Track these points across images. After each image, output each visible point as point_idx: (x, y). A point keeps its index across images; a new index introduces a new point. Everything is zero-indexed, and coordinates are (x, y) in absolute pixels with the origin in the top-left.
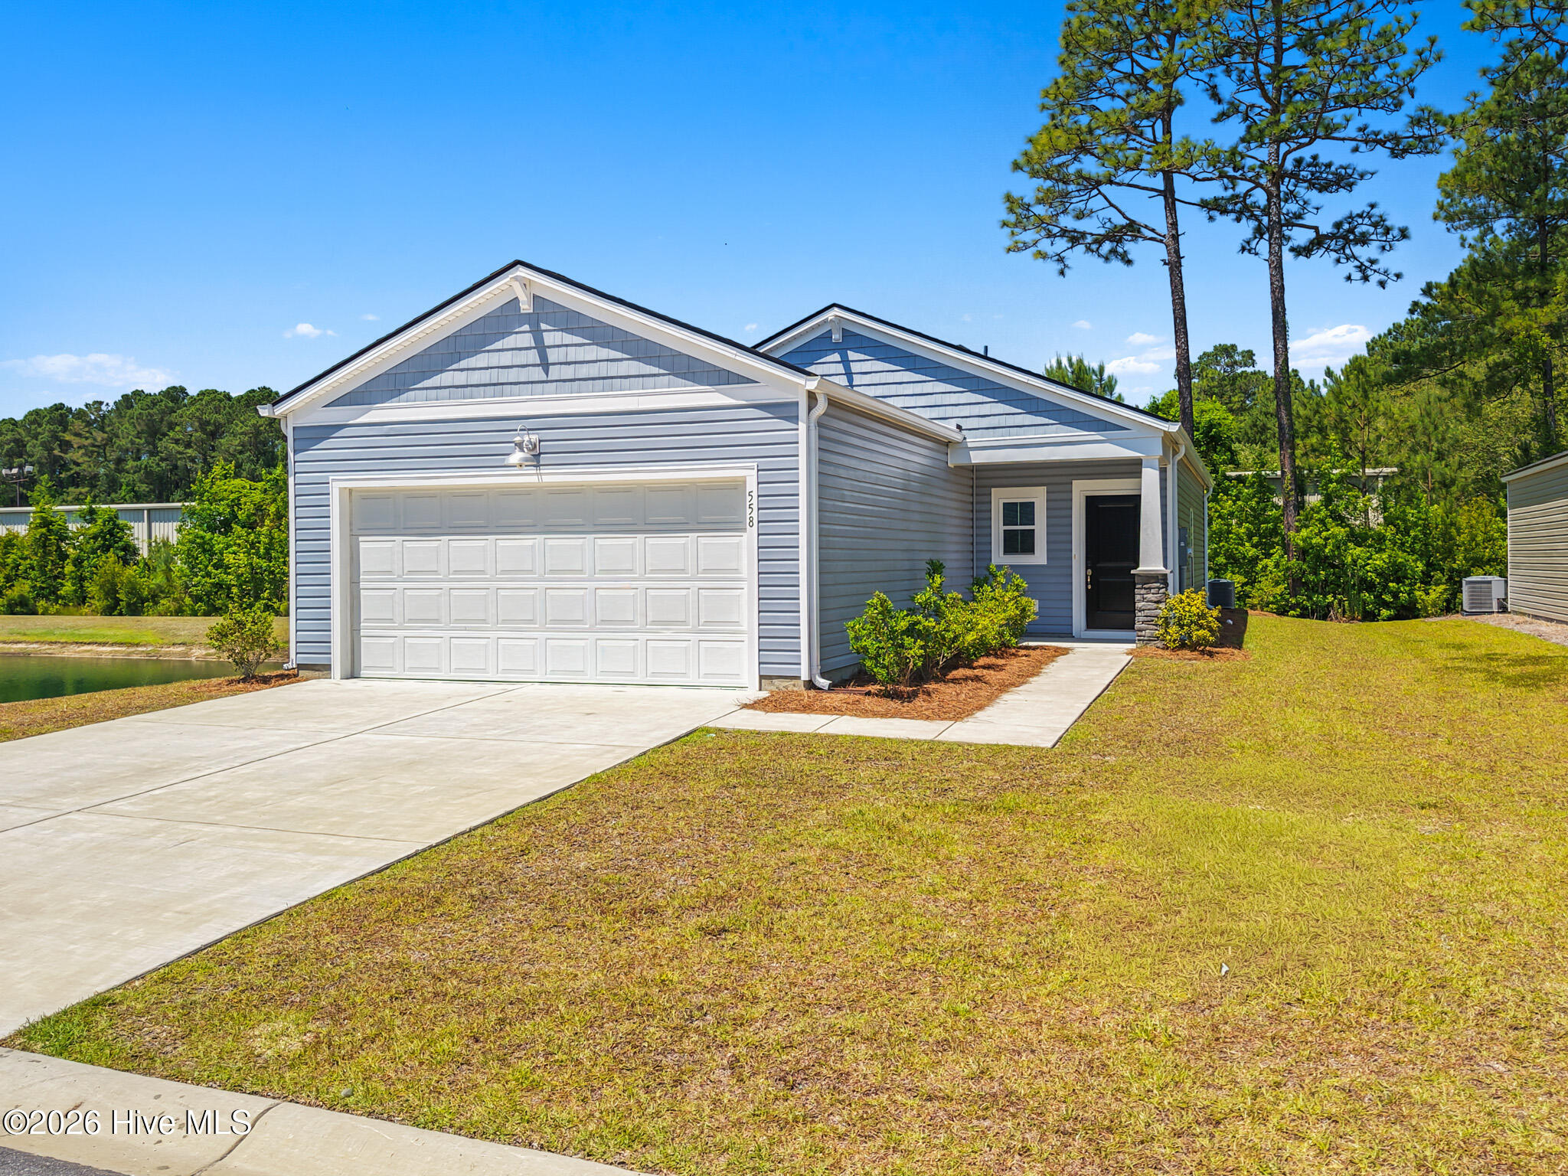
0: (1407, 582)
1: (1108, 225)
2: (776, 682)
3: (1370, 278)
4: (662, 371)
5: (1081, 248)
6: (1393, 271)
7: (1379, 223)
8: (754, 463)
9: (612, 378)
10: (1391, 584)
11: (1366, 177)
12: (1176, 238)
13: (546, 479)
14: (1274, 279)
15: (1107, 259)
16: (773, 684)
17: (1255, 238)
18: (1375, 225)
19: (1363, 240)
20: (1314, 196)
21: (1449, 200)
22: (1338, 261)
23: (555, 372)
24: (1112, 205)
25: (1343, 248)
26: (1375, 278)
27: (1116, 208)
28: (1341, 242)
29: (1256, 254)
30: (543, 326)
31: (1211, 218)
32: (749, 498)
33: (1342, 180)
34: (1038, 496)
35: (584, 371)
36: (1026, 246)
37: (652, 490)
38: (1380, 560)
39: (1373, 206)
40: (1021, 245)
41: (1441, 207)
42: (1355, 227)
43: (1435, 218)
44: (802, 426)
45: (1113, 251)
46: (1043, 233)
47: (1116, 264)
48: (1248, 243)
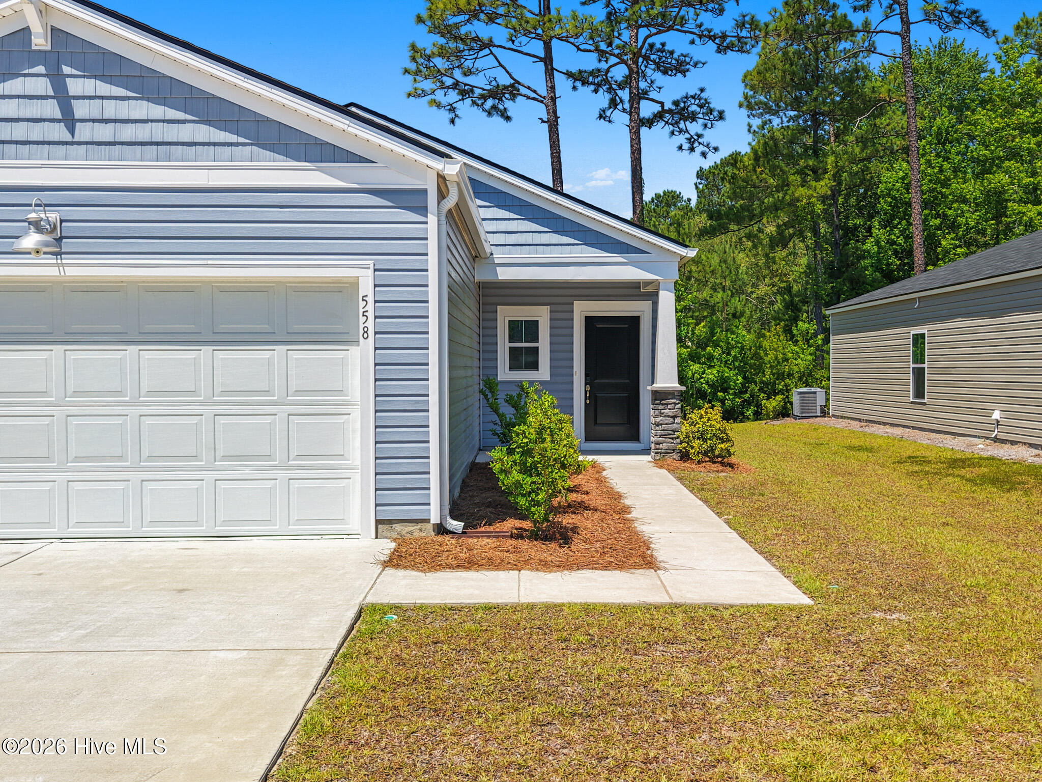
0: (731, 392)
1: (494, 83)
2: (398, 527)
3: (696, 149)
4: (241, 140)
5: (468, 101)
6: (713, 145)
7: (704, 104)
8: (369, 262)
9: (170, 144)
10: (719, 394)
11: (698, 66)
12: (554, 100)
13: (71, 272)
14: (634, 142)
15: (490, 114)
16: (394, 530)
17: (610, 108)
18: (701, 106)
19: (693, 117)
20: (658, 77)
21: (752, 93)
22: (673, 133)
23: (84, 132)
24: (501, 65)
25: (677, 123)
26: (699, 149)
27: (504, 68)
28: (676, 118)
29: (610, 121)
30: (67, 70)
31: (574, 88)
32: (362, 304)
33: (680, 67)
34: (542, 315)
35: (128, 133)
36: (425, 94)
37: (222, 290)
38: (712, 375)
39: (702, 90)
40: (420, 92)
41: (746, 98)
42: (689, 106)
43: (741, 106)
44: (432, 219)
45: (494, 107)
46: (438, 84)
47: (497, 119)
48: (604, 111)
